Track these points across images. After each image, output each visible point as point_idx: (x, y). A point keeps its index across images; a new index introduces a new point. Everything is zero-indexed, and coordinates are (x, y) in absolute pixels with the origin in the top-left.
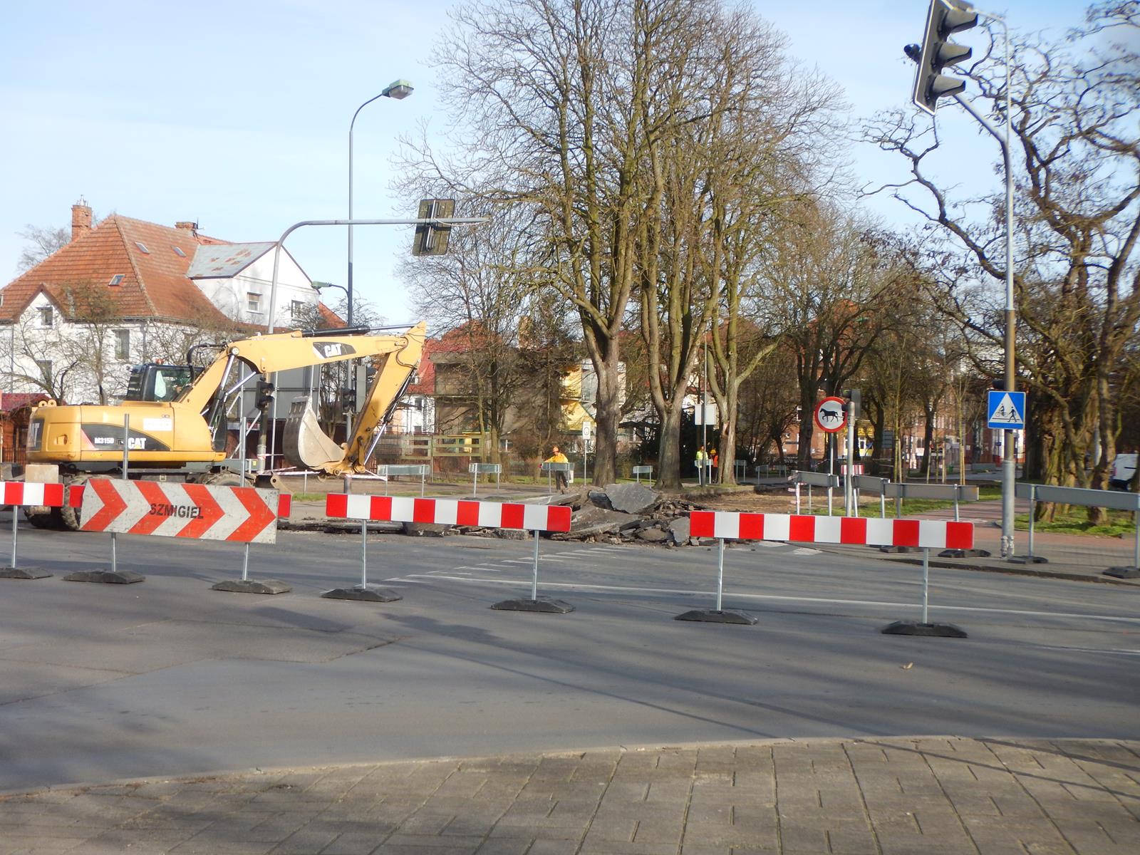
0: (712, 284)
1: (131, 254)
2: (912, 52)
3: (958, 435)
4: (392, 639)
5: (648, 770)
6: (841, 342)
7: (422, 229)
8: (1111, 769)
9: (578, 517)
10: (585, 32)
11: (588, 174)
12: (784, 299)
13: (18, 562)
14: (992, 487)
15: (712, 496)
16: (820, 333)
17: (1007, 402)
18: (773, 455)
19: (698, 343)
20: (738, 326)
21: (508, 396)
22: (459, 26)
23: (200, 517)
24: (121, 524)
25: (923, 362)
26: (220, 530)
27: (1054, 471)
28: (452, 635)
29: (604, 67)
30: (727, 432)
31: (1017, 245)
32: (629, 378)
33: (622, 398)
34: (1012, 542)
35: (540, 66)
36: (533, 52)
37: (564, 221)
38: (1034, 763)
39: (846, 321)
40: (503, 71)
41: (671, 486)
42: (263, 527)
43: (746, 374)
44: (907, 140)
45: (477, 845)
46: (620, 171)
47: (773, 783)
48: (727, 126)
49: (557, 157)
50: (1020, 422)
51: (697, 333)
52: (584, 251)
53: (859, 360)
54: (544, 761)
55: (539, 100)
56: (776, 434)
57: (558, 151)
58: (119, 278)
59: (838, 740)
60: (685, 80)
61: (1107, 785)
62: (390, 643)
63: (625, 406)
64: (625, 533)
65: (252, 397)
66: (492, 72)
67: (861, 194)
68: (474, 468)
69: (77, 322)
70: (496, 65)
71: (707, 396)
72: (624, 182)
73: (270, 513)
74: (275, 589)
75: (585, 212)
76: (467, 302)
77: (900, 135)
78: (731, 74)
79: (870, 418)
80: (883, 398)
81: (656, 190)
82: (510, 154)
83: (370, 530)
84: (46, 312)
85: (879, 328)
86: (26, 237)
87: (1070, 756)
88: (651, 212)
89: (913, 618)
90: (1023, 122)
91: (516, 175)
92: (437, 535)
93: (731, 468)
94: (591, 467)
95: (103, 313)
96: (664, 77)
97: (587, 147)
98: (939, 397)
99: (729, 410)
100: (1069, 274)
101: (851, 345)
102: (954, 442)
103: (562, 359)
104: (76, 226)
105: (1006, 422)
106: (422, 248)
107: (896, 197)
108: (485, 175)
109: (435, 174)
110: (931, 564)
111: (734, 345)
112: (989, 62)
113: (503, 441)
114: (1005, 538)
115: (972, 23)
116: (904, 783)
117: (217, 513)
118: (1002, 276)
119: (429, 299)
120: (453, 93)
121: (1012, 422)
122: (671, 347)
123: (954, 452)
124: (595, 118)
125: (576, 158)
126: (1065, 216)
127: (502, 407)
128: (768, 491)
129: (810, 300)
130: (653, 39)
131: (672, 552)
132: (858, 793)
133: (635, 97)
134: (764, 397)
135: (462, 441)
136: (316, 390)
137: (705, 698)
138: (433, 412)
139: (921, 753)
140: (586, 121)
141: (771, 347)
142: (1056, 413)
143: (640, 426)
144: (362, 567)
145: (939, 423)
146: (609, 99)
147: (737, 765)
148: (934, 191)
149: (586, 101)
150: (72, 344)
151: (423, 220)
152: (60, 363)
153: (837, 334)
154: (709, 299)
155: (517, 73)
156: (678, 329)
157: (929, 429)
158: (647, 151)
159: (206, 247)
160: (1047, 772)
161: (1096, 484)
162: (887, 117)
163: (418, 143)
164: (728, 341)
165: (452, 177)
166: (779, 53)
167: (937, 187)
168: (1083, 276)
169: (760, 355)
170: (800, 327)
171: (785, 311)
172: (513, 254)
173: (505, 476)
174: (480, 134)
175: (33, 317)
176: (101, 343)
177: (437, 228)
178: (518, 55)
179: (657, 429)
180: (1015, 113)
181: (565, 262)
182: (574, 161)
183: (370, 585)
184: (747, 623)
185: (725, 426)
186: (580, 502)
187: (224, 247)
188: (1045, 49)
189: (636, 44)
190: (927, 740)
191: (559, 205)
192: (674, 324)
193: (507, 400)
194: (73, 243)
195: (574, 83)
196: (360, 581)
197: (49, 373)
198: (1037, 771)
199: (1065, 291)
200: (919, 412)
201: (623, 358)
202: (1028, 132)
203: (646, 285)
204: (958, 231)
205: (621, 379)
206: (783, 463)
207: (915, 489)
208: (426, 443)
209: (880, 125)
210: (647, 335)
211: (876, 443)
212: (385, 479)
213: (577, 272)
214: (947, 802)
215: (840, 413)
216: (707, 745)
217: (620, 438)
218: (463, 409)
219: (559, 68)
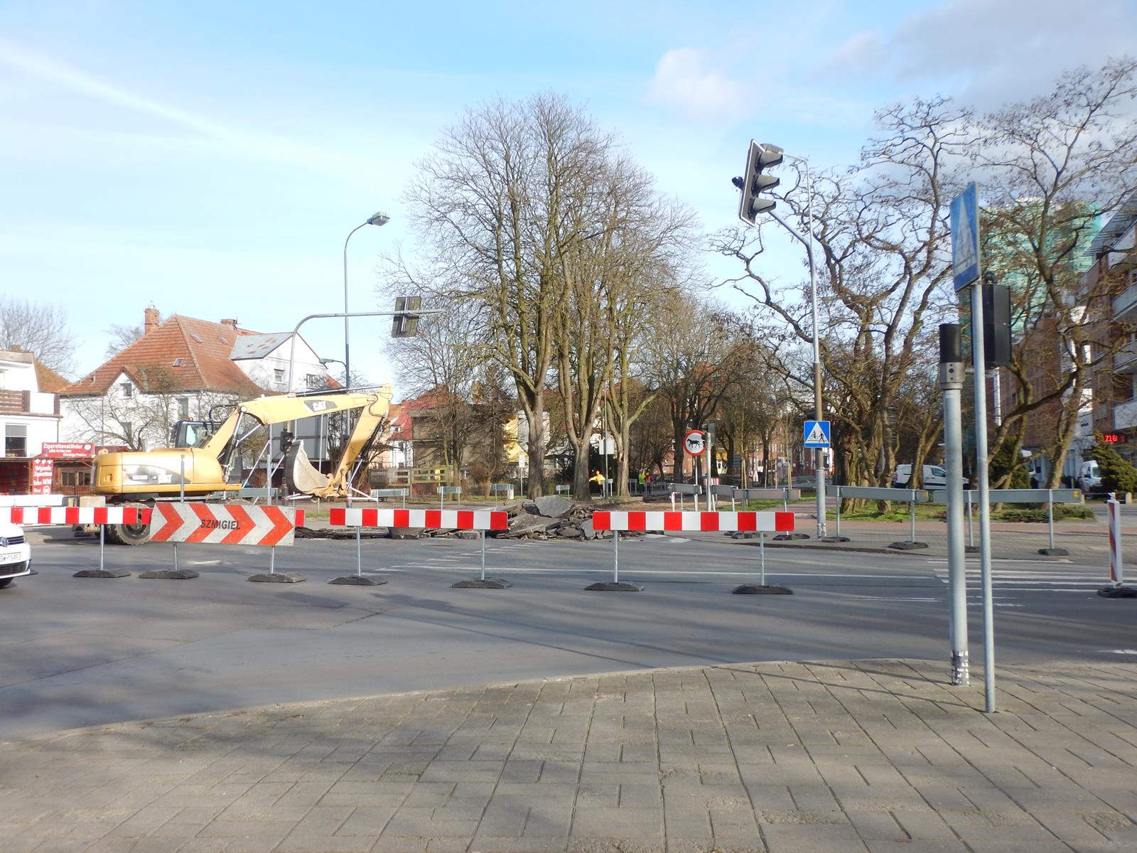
0: (608, 354)
1: (188, 343)
2: (738, 182)
3: (786, 456)
4: (378, 611)
5: (563, 694)
6: (701, 393)
7: (398, 319)
8: (894, 678)
9: (515, 521)
10: (513, 176)
11: (518, 278)
12: (660, 363)
13: (105, 566)
14: (810, 492)
15: (613, 505)
16: (686, 387)
17: (817, 429)
18: (657, 475)
19: (600, 396)
20: (628, 383)
21: (465, 439)
22: (422, 174)
23: (238, 528)
24: (181, 535)
25: (761, 405)
26: (253, 537)
27: (853, 477)
28: (422, 607)
29: (527, 202)
30: (622, 459)
31: (821, 318)
32: (552, 423)
33: (547, 437)
34: (825, 528)
35: (482, 201)
36: (476, 191)
37: (501, 312)
38: (840, 677)
39: (705, 378)
40: (454, 206)
41: (583, 499)
42: (284, 534)
43: (634, 418)
44: (741, 248)
45: (437, 750)
46: (540, 275)
47: (653, 699)
48: (616, 242)
49: (496, 267)
50: (827, 442)
51: (599, 389)
52: (516, 333)
53: (715, 405)
54: (488, 691)
55: (481, 226)
56: (658, 460)
57: (496, 261)
58: (180, 361)
59: (700, 668)
60: (584, 209)
61: (891, 690)
62: (378, 614)
63: (550, 443)
64: (549, 531)
65: (278, 443)
66: (448, 206)
67: (710, 286)
68: (441, 490)
69: (149, 393)
70: (450, 201)
71: (608, 434)
72: (543, 284)
73: (289, 523)
74: (294, 579)
75: (517, 304)
76: (434, 372)
77: (736, 245)
78: (617, 203)
79: (724, 446)
80: (733, 431)
81: (566, 287)
82: (461, 264)
83: (363, 536)
84: (127, 387)
85: (728, 382)
86: (111, 333)
87: (865, 671)
88: (563, 304)
89: (753, 583)
90: (823, 232)
91: (466, 279)
92: (414, 538)
93: (626, 485)
94: (526, 488)
95: (169, 386)
96: (570, 208)
97: (517, 258)
98: (773, 429)
99: (623, 443)
100: (858, 338)
101: (708, 394)
102: (784, 462)
103: (503, 411)
104: (148, 324)
105: (817, 442)
106: (398, 332)
107: (735, 287)
108: (444, 280)
109: (408, 280)
110: (766, 545)
111: (625, 397)
112: (797, 191)
113: (462, 471)
114: (820, 525)
115: (780, 161)
116: (747, 695)
117: (251, 525)
118: (811, 341)
119: (406, 371)
120: (419, 222)
121: (822, 442)
122: (581, 400)
123: (784, 468)
124: (521, 238)
125: (509, 266)
126: (854, 297)
127: (461, 447)
128: (653, 501)
129: (679, 363)
130: (561, 181)
131: (584, 543)
132: (714, 703)
133: (549, 222)
134: (648, 434)
135: (432, 472)
136: (325, 437)
137: (605, 642)
138: (412, 452)
139: (759, 674)
140: (515, 239)
141: (652, 397)
142: (853, 436)
143: (561, 457)
144: (357, 562)
145: (774, 448)
146: (531, 224)
147: (627, 688)
148: (762, 283)
149: (514, 226)
150: (146, 409)
151: (399, 312)
152: (137, 423)
153: (699, 387)
154: (606, 364)
155: (465, 207)
156: (585, 387)
157: (766, 453)
158: (558, 260)
159: (244, 337)
160: (848, 683)
161: (883, 484)
162: (726, 233)
163: (395, 259)
164: (621, 394)
165: (420, 282)
166: (648, 188)
167: (763, 280)
168: (869, 340)
169: (644, 404)
170: (672, 382)
171: (661, 372)
172: (466, 335)
173: (464, 495)
174: (439, 250)
175: (117, 390)
176: (167, 407)
177: (409, 317)
178: (465, 194)
179: (572, 458)
180: (816, 227)
181: (503, 341)
182: (508, 269)
183: (364, 574)
184: (636, 590)
185: (621, 455)
186: (517, 511)
187: (257, 337)
188: (836, 180)
189: (549, 185)
190: (764, 665)
191: (497, 300)
192: (582, 383)
193: (464, 442)
194: (146, 337)
195: (505, 213)
196: (357, 572)
197: (130, 430)
198: (842, 682)
199: (856, 351)
200: (758, 441)
201: (547, 409)
202: (827, 240)
203: (561, 356)
204: (778, 309)
205: (546, 424)
206: (663, 480)
207: (756, 493)
208: (406, 473)
209: (721, 238)
210: (563, 392)
211: (729, 464)
212: (377, 500)
213: (511, 347)
214: (777, 706)
215: (701, 441)
216: (606, 675)
217: (546, 466)
218: (433, 449)
219: (496, 203)
